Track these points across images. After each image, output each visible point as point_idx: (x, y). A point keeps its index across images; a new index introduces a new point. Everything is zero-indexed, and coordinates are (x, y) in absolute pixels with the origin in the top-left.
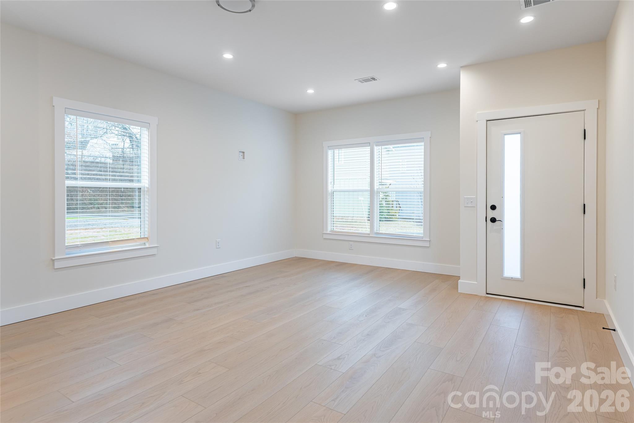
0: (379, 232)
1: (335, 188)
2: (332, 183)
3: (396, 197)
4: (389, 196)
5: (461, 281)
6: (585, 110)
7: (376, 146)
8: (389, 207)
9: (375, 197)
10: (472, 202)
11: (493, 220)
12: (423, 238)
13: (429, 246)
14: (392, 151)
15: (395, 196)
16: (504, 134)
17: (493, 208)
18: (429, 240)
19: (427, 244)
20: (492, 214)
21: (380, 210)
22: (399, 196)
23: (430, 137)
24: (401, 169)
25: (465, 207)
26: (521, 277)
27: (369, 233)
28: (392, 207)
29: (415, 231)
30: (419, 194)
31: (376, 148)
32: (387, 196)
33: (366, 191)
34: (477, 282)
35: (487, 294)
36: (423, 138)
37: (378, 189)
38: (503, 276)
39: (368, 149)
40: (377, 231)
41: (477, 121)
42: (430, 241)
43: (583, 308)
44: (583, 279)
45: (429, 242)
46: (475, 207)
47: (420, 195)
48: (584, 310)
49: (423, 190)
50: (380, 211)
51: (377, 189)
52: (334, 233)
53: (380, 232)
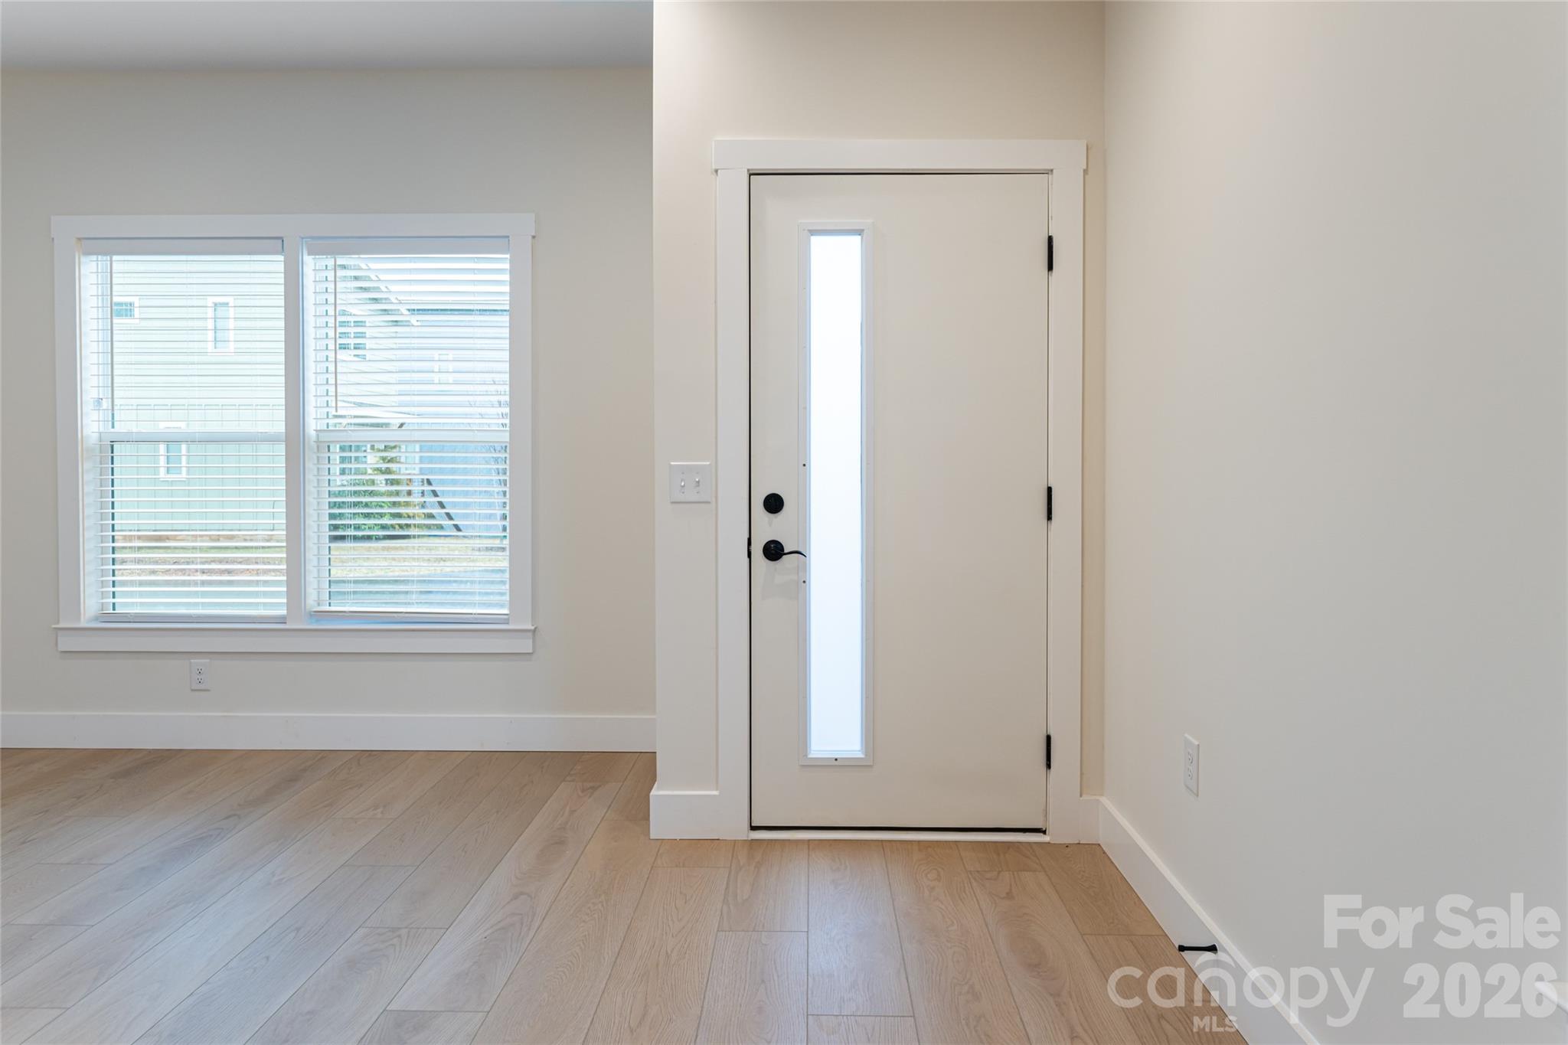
0: (327, 608)
1: (120, 428)
2: (106, 404)
3: (423, 466)
4: (399, 462)
5: (661, 793)
6: (1052, 170)
7: (309, 254)
8: (397, 493)
9: (311, 465)
10: (698, 482)
11: (774, 551)
12: (506, 622)
13: (531, 651)
14: (407, 324)
15: (417, 461)
16: (810, 231)
17: (774, 504)
18: (533, 628)
19: (525, 645)
20: (768, 528)
21: (332, 516)
22: (431, 460)
23: (534, 237)
24: (436, 377)
25: (673, 503)
26: (866, 755)
27: (283, 612)
28: (409, 493)
29: (477, 599)
30: (491, 452)
31: (310, 264)
32: (391, 461)
33: (270, 439)
34: (717, 790)
35: (753, 828)
36: (508, 237)
37: (321, 434)
38: (806, 755)
39: (275, 264)
40: (319, 605)
41: (716, 171)
42: (534, 631)
43: (1044, 832)
44: (1045, 738)
45: (530, 634)
46: (709, 503)
47: (495, 455)
48: (1045, 838)
49: (506, 437)
50: (334, 522)
51: (316, 431)
52: (113, 623)
53: (333, 609)
